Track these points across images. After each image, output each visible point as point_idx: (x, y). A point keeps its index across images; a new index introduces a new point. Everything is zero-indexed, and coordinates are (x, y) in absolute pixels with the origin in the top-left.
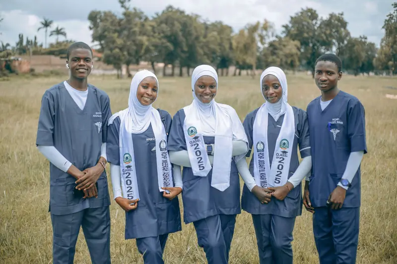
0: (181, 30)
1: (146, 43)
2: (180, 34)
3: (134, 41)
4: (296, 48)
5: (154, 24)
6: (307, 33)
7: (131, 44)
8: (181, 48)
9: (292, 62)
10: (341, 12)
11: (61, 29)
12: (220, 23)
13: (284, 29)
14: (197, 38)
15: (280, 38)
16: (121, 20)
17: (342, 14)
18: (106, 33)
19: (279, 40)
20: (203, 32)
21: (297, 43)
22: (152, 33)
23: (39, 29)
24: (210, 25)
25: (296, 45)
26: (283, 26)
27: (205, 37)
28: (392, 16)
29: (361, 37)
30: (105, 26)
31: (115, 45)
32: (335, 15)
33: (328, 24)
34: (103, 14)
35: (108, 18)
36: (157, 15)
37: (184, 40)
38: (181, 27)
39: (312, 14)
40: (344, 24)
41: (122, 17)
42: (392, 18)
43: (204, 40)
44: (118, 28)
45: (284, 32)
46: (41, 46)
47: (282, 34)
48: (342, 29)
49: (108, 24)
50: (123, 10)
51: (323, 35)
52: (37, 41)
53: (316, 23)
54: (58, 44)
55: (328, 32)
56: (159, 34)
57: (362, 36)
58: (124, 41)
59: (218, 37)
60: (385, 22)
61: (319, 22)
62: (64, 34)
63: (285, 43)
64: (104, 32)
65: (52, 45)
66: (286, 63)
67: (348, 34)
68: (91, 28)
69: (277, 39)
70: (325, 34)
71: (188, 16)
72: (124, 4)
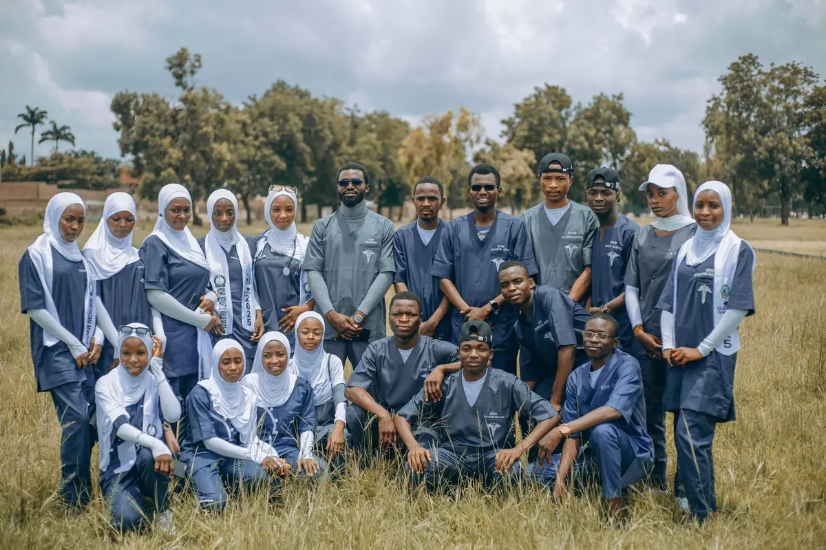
0: (303, 131)
1: (228, 157)
2: (300, 136)
3: (203, 153)
4: (525, 164)
5: (246, 117)
6: (550, 135)
7: (197, 159)
8: (303, 165)
9: (520, 192)
10: (617, 94)
11: (64, 128)
12: (384, 116)
13: (505, 128)
14: (335, 146)
15: (494, 147)
16: (177, 111)
17: (620, 98)
18: (147, 137)
19: (493, 149)
20: (347, 133)
21: (530, 155)
22: (242, 137)
23: (17, 129)
24: (362, 120)
25: (526, 160)
26: (503, 122)
27: (352, 143)
28: (718, 101)
29: (657, 141)
30: (145, 123)
31: (166, 160)
32: (607, 100)
33: (592, 116)
34: (141, 101)
35: (152, 108)
36: (254, 100)
37: (308, 149)
38: (300, 124)
39: (557, 97)
40: (623, 118)
41: (179, 105)
42: (717, 105)
43: (351, 150)
44: (172, 128)
45: (505, 133)
46: (23, 162)
47: (501, 136)
48: (621, 128)
49: (151, 120)
50: (180, 92)
51: (582, 138)
52: (15, 152)
53: (567, 114)
54: (57, 158)
55: (592, 133)
56: (256, 138)
57: (660, 140)
58: (184, 153)
59: (379, 144)
60: (707, 112)
61: (574, 114)
62: (70, 139)
63: (506, 155)
64: (143, 135)
65: (42, 161)
66: (508, 193)
67: (632, 136)
68: (117, 128)
69: (488, 149)
70: (586, 136)
71: (316, 100)
72: (184, 79)
